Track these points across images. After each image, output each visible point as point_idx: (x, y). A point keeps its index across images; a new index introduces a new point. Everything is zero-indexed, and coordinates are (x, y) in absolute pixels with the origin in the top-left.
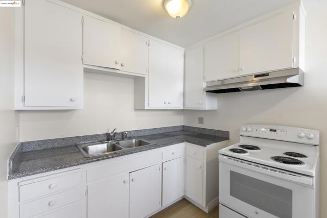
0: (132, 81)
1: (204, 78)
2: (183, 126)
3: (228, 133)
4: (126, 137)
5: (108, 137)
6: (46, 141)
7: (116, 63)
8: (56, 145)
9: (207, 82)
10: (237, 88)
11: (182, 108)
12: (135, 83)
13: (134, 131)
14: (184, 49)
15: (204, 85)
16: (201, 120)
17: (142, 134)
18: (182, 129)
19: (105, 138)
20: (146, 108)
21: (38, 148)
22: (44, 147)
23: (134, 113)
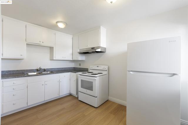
0: (49, 48)
1: (79, 48)
2: (74, 67)
3: (88, 69)
4: (46, 70)
5: (37, 70)
6: (10, 71)
7: (40, 42)
8: (14, 73)
9: (80, 50)
10: (88, 52)
11: (72, 60)
12: (50, 49)
13: (50, 69)
14: (72, 36)
15: (79, 51)
16: (80, 65)
17: (53, 70)
18: (73, 69)
19: (36, 71)
20: (54, 59)
21: (7, 73)
22: (9, 73)
23: (50, 61)
